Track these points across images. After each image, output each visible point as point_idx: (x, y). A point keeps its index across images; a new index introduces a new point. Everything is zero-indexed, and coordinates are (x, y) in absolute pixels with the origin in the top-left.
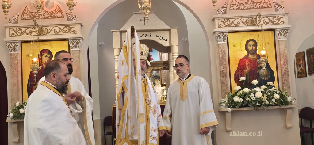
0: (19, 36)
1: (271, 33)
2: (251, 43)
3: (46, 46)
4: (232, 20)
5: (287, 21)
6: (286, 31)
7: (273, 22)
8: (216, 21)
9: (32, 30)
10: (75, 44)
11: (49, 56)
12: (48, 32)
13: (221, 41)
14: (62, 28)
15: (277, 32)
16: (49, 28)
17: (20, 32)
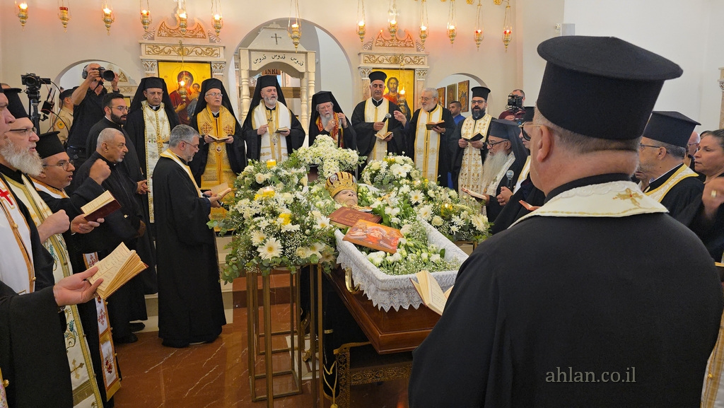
0: (156, 54)
1: (411, 72)
2: (393, 81)
3: (187, 68)
4: (377, 57)
5: (426, 63)
6: (424, 72)
7: (414, 62)
8: (362, 56)
9: (171, 49)
10: (218, 68)
11: (189, 79)
12: (189, 53)
13: (365, 77)
14: (204, 49)
15: (416, 72)
16: (189, 48)
17: (158, 50)
